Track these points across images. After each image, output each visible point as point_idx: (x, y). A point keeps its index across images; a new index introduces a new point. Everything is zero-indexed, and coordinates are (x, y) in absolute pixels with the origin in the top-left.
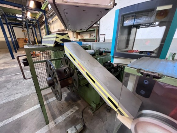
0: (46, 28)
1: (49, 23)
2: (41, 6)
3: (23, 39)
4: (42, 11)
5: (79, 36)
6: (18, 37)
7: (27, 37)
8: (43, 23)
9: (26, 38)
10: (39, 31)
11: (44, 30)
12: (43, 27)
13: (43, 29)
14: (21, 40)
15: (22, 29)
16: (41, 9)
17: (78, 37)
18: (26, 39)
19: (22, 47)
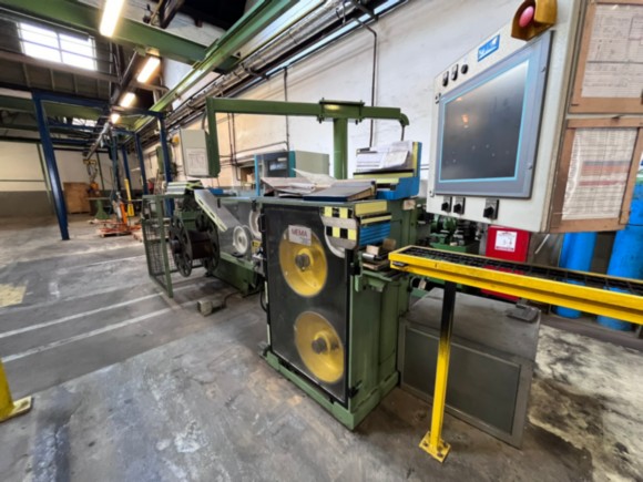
0: (162, 153)
1: (171, 141)
2: (153, 103)
3: (83, 184)
4: (153, 113)
5: (249, 177)
6: (66, 181)
7: (98, 180)
8: (154, 139)
9: (93, 182)
10: (138, 161)
11: (154, 160)
12: (153, 148)
13: (150, 156)
14: (74, 188)
15: (85, 154)
16: (151, 109)
17: (246, 180)
18: (94, 186)
19: (79, 209)
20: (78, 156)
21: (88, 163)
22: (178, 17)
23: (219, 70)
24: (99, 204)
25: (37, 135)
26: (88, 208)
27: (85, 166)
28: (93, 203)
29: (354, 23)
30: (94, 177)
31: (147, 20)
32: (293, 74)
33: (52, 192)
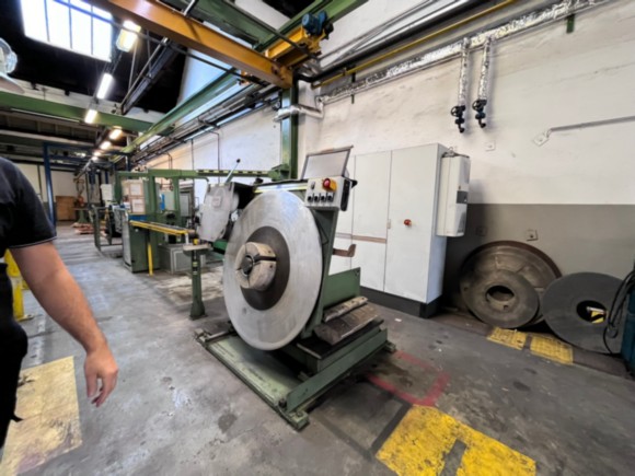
4: (123, 154)
6: (58, 194)
7: (84, 195)
9: (79, 196)
14: (64, 200)
18: (81, 199)
19: (66, 218)
20: (70, 176)
21: (77, 181)
22: (134, 108)
23: (161, 134)
24: (82, 214)
25: (41, 160)
26: (74, 217)
27: (74, 185)
28: (77, 212)
29: (202, 132)
30: (81, 192)
31: (114, 112)
32: (196, 143)
33: (48, 203)
